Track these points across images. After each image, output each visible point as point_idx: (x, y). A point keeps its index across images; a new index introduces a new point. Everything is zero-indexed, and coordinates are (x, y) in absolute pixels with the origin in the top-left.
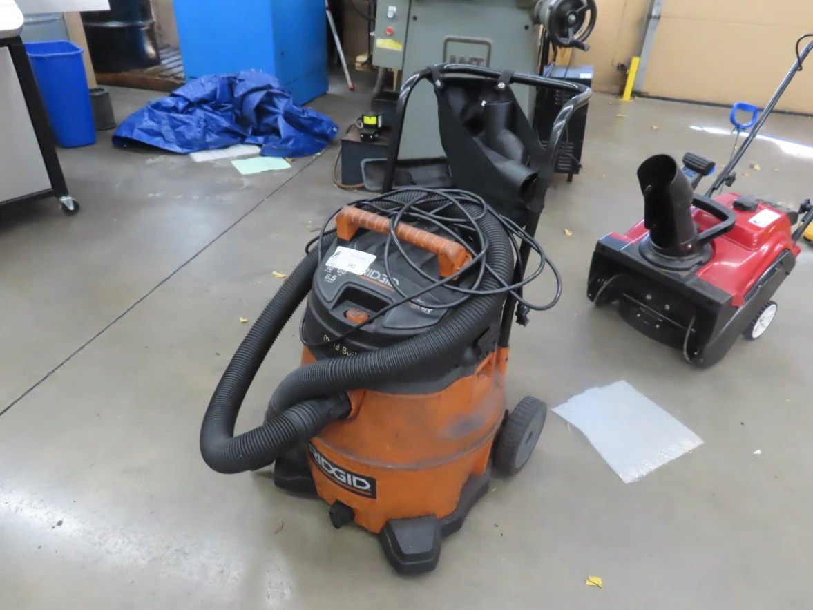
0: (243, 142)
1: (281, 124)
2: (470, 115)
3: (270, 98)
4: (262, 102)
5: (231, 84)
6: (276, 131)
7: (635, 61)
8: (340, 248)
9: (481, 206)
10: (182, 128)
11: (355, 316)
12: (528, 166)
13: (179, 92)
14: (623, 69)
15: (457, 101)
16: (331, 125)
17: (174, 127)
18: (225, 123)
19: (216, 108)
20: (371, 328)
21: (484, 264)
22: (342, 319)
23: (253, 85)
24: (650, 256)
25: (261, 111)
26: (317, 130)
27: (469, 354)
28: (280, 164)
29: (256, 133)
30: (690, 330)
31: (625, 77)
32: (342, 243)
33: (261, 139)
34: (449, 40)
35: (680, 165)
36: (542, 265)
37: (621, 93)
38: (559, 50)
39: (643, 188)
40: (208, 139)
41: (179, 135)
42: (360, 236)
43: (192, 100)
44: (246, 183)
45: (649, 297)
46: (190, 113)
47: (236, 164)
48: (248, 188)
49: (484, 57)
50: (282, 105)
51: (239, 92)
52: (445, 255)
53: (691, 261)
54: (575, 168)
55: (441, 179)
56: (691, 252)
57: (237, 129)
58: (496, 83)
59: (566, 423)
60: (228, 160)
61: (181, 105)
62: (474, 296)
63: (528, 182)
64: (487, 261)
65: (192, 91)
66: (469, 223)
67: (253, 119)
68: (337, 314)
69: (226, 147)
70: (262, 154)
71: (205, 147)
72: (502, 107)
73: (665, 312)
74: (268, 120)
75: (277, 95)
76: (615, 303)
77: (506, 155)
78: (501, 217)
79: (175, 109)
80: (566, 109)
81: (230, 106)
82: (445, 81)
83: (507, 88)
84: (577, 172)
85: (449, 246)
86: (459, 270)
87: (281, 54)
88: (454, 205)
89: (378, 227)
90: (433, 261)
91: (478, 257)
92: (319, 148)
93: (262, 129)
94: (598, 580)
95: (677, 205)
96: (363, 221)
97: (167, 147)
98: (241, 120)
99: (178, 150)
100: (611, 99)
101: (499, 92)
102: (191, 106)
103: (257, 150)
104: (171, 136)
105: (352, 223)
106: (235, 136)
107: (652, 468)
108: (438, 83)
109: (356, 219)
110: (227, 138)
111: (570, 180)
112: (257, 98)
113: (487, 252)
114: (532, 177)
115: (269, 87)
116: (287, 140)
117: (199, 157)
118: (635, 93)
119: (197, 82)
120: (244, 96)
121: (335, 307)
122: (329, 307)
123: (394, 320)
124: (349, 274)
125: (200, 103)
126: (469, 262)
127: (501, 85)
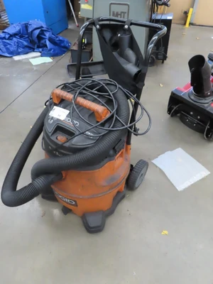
0: (34, 51)
1: (48, 43)
2: (113, 41)
3: (42, 32)
4: (39, 34)
5: (26, 26)
6: (46, 46)
7: (191, 10)
8: (55, 107)
9: (116, 86)
10: (8, 46)
11: (61, 138)
12: (138, 66)
13: (6, 31)
14: (186, 13)
15: (107, 35)
16: (68, 42)
17: (5, 46)
18: (25, 43)
19: (21, 37)
20: (67, 145)
21: (115, 116)
22: (56, 140)
23: (35, 27)
24: (192, 98)
25: (40, 37)
26: (62, 45)
27: (111, 152)
28: (48, 60)
29: (38, 47)
30: (208, 127)
31: (187, 16)
32: (56, 105)
33: (41, 50)
34: (111, 4)
35: (207, 59)
36: (142, 113)
37: (185, 24)
38: (159, 7)
39: (190, 69)
40: (19, 50)
41: (7, 49)
42: (62, 102)
43: (11, 33)
44: (35, 68)
45: (192, 113)
46: (11, 40)
47: (31, 60)
48: (36, 70)
49: (126, 11)
50: (47, 35)
51: (30, 30)
52: (97, 112)
53: (209, 100)
54: (165, 58)
55: (102, 71)
56: (209, 96)
57: (31, 46)
58: (124, 26)
59: (157, 167)
60: (28, 59)
61: (7, 36)
62: (110, 131)
63: (136, 75)
64: (117, 114)
65: (11, 30)
66: (109, 95)
67: (36, 41)
68: (53, 138)
69: (27, 53)
70: (41, 56)
71: (18, 54)
72: (126, 37)
73: (198, 120)
74: (43, 41)
75: (45, 31)
76: (179, 115)
77: (128, 60)
78: (125, 90)
79: (4, 38)
80: (154, 38)
81: (27, 36)
82: (101, 25)
83: (129, 28)
84: (166, 59)
85: (99, 108)
86: (104, 119)
87: (46, 12)
88: (103, 86)
89: (68, 99)
90: (93, 114)
91: (112, 112)
92: (64, 52)
93: (41, 45)
94: (166, 232)
95: (204, 77)
96: (62, 96)
97: (3, 54)
98: (32, 42)
99: (8, 55)
100: (181, 26)
101: (125, 30)
102: (12, 36)
103: (39, 54)
104: (4, 50)
105: (58, 97)
106: (30, 49)
107: (189, 184)
108: (98, 27)
109: (59, 95)
110: (27, 50)
111: (163, 62)
112: (37, 32)
113: (117, 110)
114: (139, 72)
115: (42, 27)
116: (50, 50)
117: (16, 58)
118: (191, 24)
119: (12, 26)
120: (32, 31)
121: (52, 134)
122: (50, 134)
123: (77, 141)
124: (58, 120)
125: (15, 35)
126: (108, 115)
127: (126, 27)
